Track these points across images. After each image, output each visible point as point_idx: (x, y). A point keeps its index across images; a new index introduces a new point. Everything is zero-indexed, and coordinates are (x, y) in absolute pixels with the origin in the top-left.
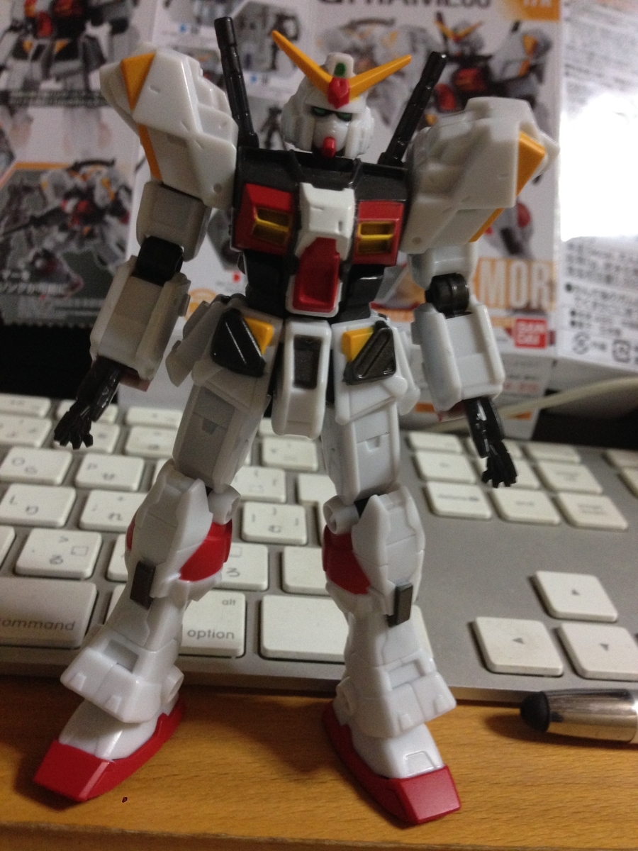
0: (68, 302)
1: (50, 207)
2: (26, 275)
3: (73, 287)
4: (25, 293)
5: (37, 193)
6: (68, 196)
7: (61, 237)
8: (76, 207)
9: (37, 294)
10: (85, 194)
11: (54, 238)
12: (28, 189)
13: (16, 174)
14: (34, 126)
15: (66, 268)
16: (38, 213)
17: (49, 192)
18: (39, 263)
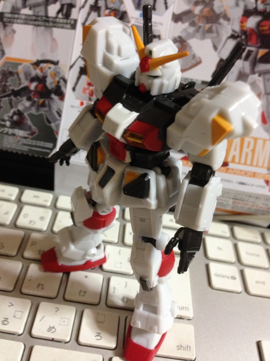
0: (29, 142)
1: (22, 86)
2: (8, 124)
3: (32, 133)
4: (7, 134)
5: (16, 76)
6: (32, 80)
7: (28, 104)
8: (36, 87)
9: (13, 135)
10: (41, 80)
11: (24, 104)
12: (11, 74)
13: (6, 63)
14: (16, 36)
15: (29, 122)
16: (16, 89)
17: (22, 76)
18: (15, 118)
